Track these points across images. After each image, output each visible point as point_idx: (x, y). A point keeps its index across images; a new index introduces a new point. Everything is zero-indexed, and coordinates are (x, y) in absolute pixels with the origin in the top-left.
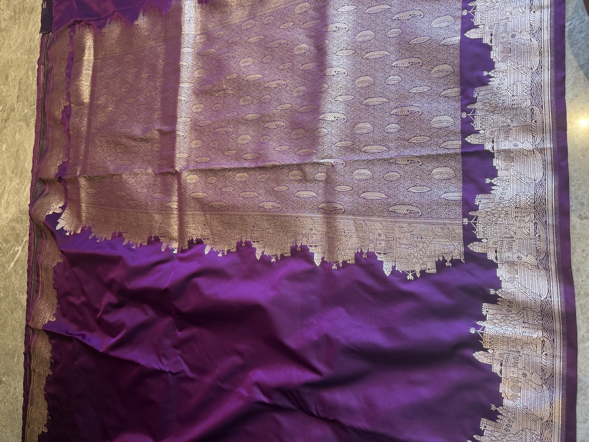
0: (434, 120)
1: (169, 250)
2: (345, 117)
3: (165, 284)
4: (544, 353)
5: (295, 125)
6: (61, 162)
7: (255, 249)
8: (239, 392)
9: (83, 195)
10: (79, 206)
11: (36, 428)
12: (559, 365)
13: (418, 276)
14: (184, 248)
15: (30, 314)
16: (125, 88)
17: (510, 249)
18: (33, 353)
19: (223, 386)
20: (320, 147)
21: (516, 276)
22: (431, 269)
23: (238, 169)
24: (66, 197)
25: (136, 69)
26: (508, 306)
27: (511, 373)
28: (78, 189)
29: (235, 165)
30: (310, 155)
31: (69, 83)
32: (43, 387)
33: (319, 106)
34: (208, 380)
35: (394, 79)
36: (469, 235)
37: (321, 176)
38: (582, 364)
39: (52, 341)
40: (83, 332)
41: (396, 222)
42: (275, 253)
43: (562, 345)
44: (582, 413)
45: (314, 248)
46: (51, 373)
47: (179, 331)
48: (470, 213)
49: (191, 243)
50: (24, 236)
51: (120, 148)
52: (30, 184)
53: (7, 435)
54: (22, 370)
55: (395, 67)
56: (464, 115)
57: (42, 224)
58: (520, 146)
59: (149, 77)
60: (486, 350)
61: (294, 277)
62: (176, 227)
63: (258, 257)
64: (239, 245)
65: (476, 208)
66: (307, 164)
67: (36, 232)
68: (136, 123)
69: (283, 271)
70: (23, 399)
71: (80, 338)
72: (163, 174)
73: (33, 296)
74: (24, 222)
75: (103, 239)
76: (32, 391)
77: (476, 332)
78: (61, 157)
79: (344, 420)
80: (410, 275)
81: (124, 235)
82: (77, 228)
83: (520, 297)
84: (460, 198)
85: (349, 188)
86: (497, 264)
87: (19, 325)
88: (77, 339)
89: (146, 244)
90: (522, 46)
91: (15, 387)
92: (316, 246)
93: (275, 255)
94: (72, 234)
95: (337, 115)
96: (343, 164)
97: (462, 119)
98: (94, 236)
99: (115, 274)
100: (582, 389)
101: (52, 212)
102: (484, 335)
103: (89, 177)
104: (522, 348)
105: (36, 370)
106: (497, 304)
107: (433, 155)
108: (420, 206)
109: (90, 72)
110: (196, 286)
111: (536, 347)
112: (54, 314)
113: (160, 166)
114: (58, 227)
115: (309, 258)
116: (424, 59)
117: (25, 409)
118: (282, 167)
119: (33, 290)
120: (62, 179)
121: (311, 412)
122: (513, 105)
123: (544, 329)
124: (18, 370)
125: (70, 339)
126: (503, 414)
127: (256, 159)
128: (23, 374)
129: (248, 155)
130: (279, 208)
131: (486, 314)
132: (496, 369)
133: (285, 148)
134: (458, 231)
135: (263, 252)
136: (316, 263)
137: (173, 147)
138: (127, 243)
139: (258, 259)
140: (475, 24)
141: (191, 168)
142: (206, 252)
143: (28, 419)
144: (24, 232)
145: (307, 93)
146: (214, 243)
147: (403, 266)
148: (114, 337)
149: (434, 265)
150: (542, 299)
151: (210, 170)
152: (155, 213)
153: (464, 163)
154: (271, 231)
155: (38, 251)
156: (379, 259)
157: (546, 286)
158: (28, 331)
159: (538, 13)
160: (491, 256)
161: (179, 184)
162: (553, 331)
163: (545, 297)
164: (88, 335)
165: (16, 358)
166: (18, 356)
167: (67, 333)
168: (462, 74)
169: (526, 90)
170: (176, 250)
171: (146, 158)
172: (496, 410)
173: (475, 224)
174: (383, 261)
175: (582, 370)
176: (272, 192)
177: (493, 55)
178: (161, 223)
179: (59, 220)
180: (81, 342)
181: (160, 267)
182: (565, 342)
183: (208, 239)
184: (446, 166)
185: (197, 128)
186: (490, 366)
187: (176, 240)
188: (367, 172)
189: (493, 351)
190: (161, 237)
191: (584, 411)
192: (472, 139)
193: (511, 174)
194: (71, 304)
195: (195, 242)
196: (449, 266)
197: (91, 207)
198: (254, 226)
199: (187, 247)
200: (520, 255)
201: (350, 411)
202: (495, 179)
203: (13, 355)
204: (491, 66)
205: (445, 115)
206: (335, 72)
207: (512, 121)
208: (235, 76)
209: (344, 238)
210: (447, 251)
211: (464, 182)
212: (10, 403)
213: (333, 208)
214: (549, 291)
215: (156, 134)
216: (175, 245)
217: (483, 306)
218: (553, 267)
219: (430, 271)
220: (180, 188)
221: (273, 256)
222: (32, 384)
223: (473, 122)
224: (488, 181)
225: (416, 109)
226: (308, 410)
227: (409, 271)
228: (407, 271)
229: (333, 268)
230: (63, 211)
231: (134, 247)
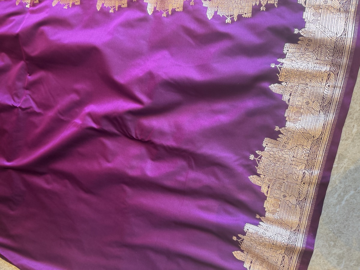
1: (22, 5)
3: (16, 30)
4: (327, 85)
8: (75, 122)
12: (338, 93)
13: (235, 20)
14: (35, 2)
19: (62, 118)
21: (319, 18)
22: (247, 13)
26: (306, 44)
27: (297, 102)
34: (51, 113)
38: (356, 93)
42: (113, 5)
43: (344, 77)
44: (346, 133)
47: (30, 75)
60: (280, 83)
61: (129, 24)
63: (98, 9)
77: (276, 67)
79: (157, 140)
80: (229, 19)
83: (319, 35)
86: (305, 7)
93: (113, 7)
100: (351, 114)
102: (282, 69)
104: (310, 81)
106: (298, 43)
110: (42, 33)
111: (322, 80)
115: (143, 7)
121: (132, 136)
123: (333, 64)
126: (284, 134)
131: (286, 53)
132: (285, 98)
135: (103, 4)
136: (149, 12)
139: (98, 10)
142: (54, 5)
147: (224, 11)
149: (250, 9)
150: (338, 36)
156: (204, 5)
157: (343, 27)
160: (301, 1)
162: (340, 66)
163: (340, 35)
170: (29, 5)
172: (279, 130)
175: (355, 99)
181: (13, 18)
182: (347, 76)
186: (281, 96)
189: (285, 84)
191: (348, 131)
196: (263, 11)
199: (37, 1)
201: (162, 133)
214: (344, 30)
216: (27, 1)
217: (285, 46)
218: (353, 9)
219: (246, 16)
221: (111, 7)
226: (129, 134)
227: (228, 15)
228: (227, 16)
229: (163, 16)
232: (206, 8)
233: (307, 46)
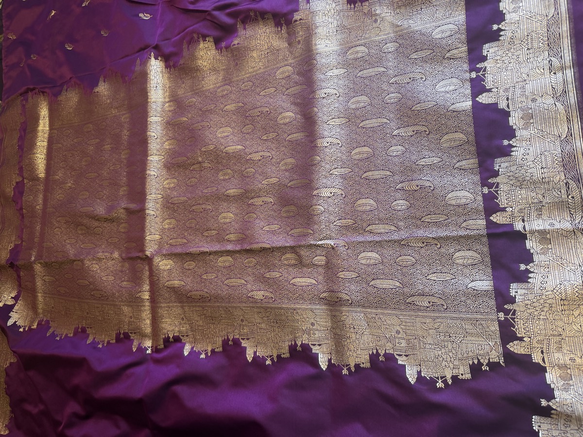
0: (450, 196)
1: (142, 350)
2: (343, 193)
3: (138, 392)
5: (284, 201)
6: (12, 245)
7: (245, 348)
9: (39, 283)
10: (35, 297)
13: (450, 383)
14: (158, 347)
16: (86, 161)
17: (560, 349)
20: (316, 227)
21: (571, 383)
22: (465, 374)
23: (221, 252)
24: (20, 286)
25: (98, 140)
26: (565, 420)
28: (33, 277)
29: (217, 247)
30: (305, 235)
31: (21, 156)
33: (311, 181)
35: (397, 150)
36: (507, 333)
37: (320, 260)
41: (417, 316)
42: (269, 353)
45: (318, 347)
48: (506, 306)
49: (167, 341)
51: (82, 230)
55: (396, 136)
56: (486, 190)
58: (557, 226)
59: (112, 148)
61: (297, 385)
62: (148, 322)
63: (250, 359)
64: (225, 343)
65: (512, 300)
66: (302, 246)
68: (98, 200)
69: (282, 377)
72: (131, 259)
75: (64, 336)
78: (13, 239)
80: (440, 381)
81: (89, 331)
82: (32, 322)
84: (491, 288)
85: (354, 275)
86: (546, 367)
89: (114, 341)
90: (546, 111)
92: (320, 345)
93: (270, 356)
94: (26, 329)
95: (333, 190)
96: (345, 246)
97: (484, 195)
98: (53, 332)
99: (80, 379)
101: (3, 304)
103: (46, 263)
106: (551, 417)
107: (453, 237)
108: (444, 296)
109: (46, 144)
110: (175, 397)
112: (6, 426)
113: (128, 249)
114: (10, 323)
115: (313, 360)
116: (430, 127)
118: (272, 250)
120: (14, 265)
122: (543, 178)
127: (241, 241)
129: (232, 236)
130: (272, 298)
131: (539, 430)
133: (275, 227)
134: (493, 328)
135: (255, 353)
136: (322, 367)
137: (142, 229)
138: (92, 340)
139: (250, 361)
140: (487, 88)
141: (164, 252)
142: (186, 353)
145: (297, 166)
146: (195, 341)
147: (430, 370)
149: (468, 369)
151: (187, 254)
152: (123, 305)
153: (491, 247)
154: (263, 326)
156: (400, 362)
159: (560, 75)
160: (537, 358)
161: (151, 270)
168: (477, 143)
169: (557, 162)
170: (150, 349)
171: (112, 240)
173: (513, 319)
174: (405, 365)
176: (263, 280)
177: (512, 121)
178: (131, 317)
179: (12, 313)
181: (131, 370)
183: (187, 336)
184: (469, 250)
185: (169, 205)
187: (149, 337)
188: (374, 255)
190: (131, 333)
192: (497, 218)
193: (550, 258)
195: (171, 340)
196: (486, 371)
197: (49, 297)
198: (242, 321)
199: (162, 346)
200: (572, 356)
202: (531, 265)
204: (511, 133)
205: (462, 190)
206: (328, 143)
207: (544, 196)
208: (212, 147)
209: (353, 335)
210: (482, 352)
211: (494, 268)
213: (338, 298)
215: (121, 213)
216: (148, 343)
217: (533, 420)
219: (463, 377)
220: (151, 275)
221: (267, 357)
223: (497, 198)
224: (523, 267)
225: (428, 184)
227: (438, 377)
228: (436, 377)
229: (344, 373)
230: (16, 302)
231: (100, 346)
232: (404, 366)
233: (567, 422)
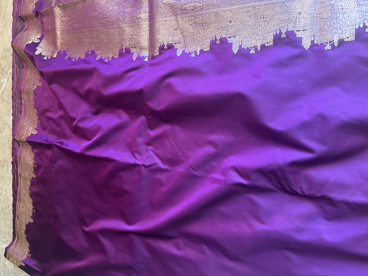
1: (139, 58)
3: (138, 86)
7: (231, 44)
9: (58, 23)
10: (55, 34)
11: (24, 219)
14: (154, 55)
15: (16, 130)
18: (19, 160)
19: (195, 173)
24: (43, 30)
32: (28, 187)
34: (181, 169)
39: (34, 150)
40: (61, 141)
42: (253, 45)
45: (302, 32)
46: (35, 176)
47: (151, 130)
49: (162, 48)
50: (8, 69)
52: (11, 26)
53: (2, 226)
54: (11, 176)
57: (23, 52)
62: (146, 37)
63: (235, 51)
64: (213, 43)
67: (18, 64)
70: (12, 198)
71: (59, 144)
73: (17, 116)
74: (8, 58)
75: (77, 58)
76: (19, 191)
79: (337, 196)
81: (97, 52)
82: (53, 53)
87: (7, 141)
88: (56, 145)
89: (117, 56)
91: (6, 190)
92: (304, 30)
93: (254, 47)
94: (49, 58)
98: (69, 58)
101: (31, 41)
103: (64, 5)
105: (22, 175)
110: (169, 86)
112: (35, 129)
114: (37, 53)
115: (296, 43)
117: (14, 205)
119: (18, 111)
120: (39, 13)
121: (296, 192)
124: (8, 176)
125: (49, 146)
128: (12, 179)
135: (240, 46)
136: (305, 47)
138: (100, 58)
139: (235, 53)
142: (179, 55)
143: (17, 213)
144: (8, 66)
146: (186, 45)
148: (89, 140)
152: (126, 26)
155: (20, 79)
158: (15, 145)
164: (65, 141)
165: (6, 167)
166: (7, 165)
167: (47, 142)
170: (147, 58)
178: (132, 35)
179: (38, 47)
180: (59, 148)
181: (130, 74)
183: (179, 43)
187: (146, 49)
190: (132, 48)
194: (50, 119)
195: (166, 47)
197: (66, 33)
198: (230, 22)
199: (158, 54)
201: (342, 186)
203: (3, 165)
209: (341, 15)
212: (2, 202)
216: (146, 54)
221: (252, 48)
222: (19, 186)
226: (291, 189)
229: (326, 49)
230: (41, 41)
231: (107, 61)
